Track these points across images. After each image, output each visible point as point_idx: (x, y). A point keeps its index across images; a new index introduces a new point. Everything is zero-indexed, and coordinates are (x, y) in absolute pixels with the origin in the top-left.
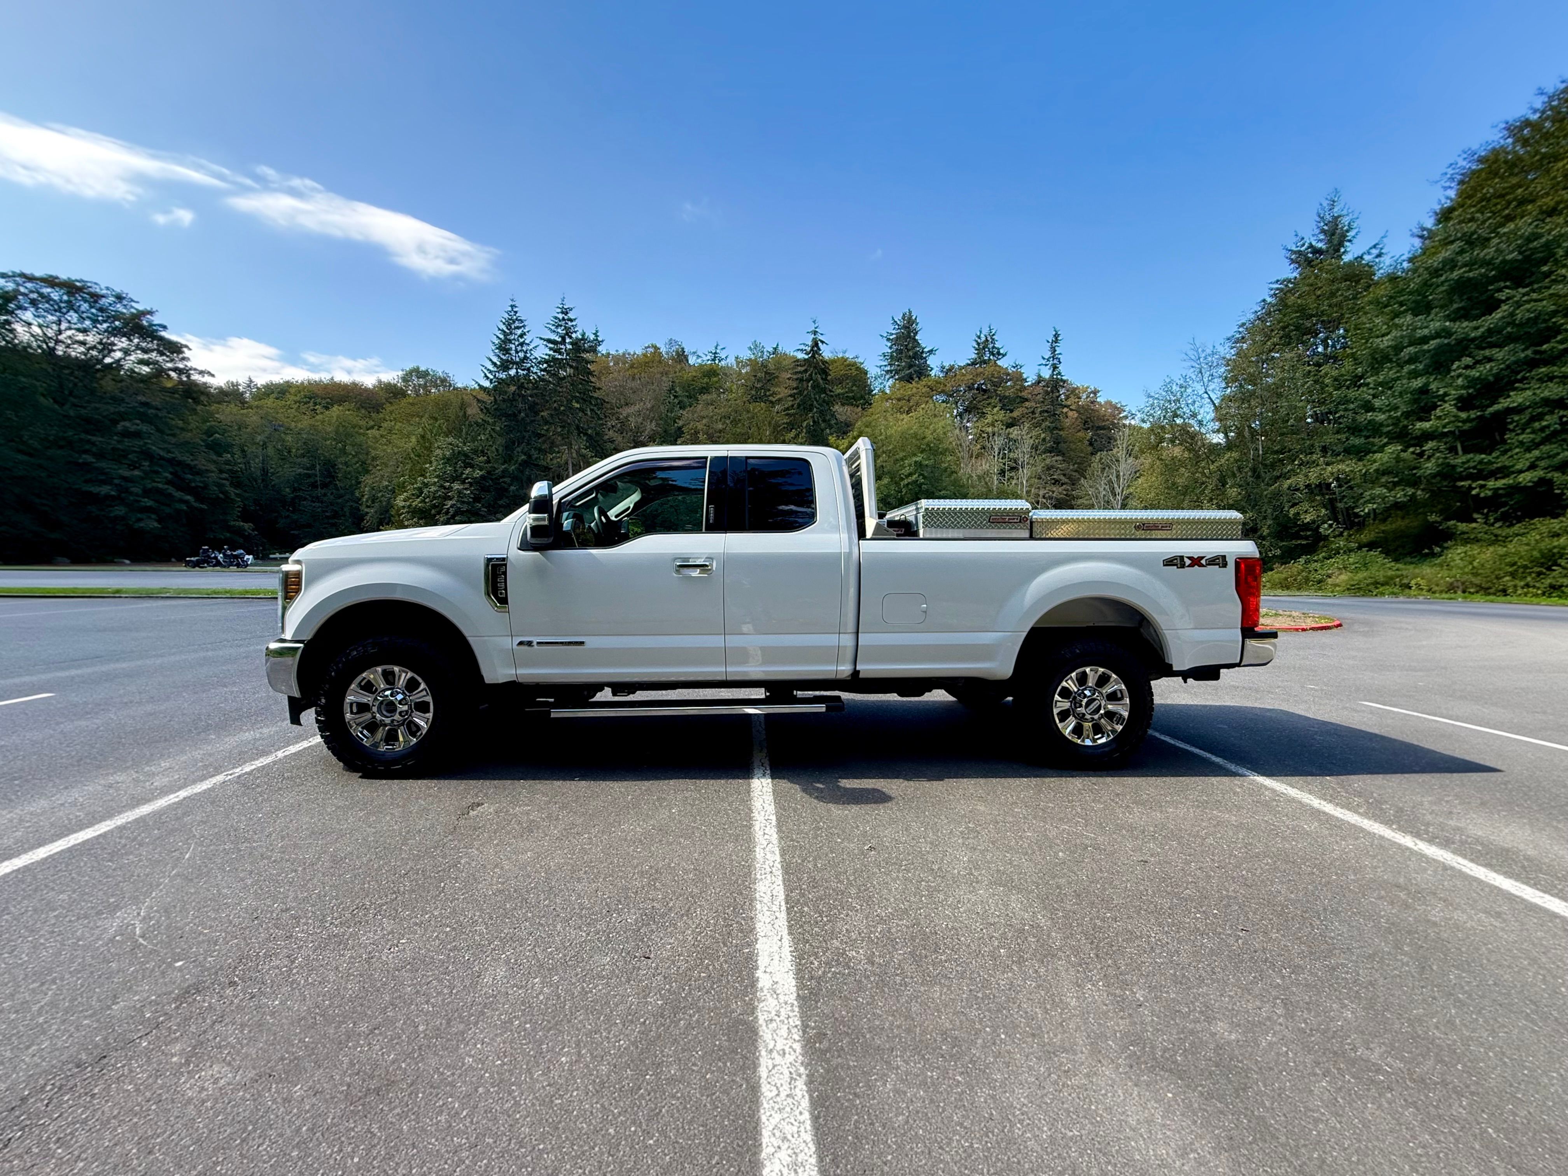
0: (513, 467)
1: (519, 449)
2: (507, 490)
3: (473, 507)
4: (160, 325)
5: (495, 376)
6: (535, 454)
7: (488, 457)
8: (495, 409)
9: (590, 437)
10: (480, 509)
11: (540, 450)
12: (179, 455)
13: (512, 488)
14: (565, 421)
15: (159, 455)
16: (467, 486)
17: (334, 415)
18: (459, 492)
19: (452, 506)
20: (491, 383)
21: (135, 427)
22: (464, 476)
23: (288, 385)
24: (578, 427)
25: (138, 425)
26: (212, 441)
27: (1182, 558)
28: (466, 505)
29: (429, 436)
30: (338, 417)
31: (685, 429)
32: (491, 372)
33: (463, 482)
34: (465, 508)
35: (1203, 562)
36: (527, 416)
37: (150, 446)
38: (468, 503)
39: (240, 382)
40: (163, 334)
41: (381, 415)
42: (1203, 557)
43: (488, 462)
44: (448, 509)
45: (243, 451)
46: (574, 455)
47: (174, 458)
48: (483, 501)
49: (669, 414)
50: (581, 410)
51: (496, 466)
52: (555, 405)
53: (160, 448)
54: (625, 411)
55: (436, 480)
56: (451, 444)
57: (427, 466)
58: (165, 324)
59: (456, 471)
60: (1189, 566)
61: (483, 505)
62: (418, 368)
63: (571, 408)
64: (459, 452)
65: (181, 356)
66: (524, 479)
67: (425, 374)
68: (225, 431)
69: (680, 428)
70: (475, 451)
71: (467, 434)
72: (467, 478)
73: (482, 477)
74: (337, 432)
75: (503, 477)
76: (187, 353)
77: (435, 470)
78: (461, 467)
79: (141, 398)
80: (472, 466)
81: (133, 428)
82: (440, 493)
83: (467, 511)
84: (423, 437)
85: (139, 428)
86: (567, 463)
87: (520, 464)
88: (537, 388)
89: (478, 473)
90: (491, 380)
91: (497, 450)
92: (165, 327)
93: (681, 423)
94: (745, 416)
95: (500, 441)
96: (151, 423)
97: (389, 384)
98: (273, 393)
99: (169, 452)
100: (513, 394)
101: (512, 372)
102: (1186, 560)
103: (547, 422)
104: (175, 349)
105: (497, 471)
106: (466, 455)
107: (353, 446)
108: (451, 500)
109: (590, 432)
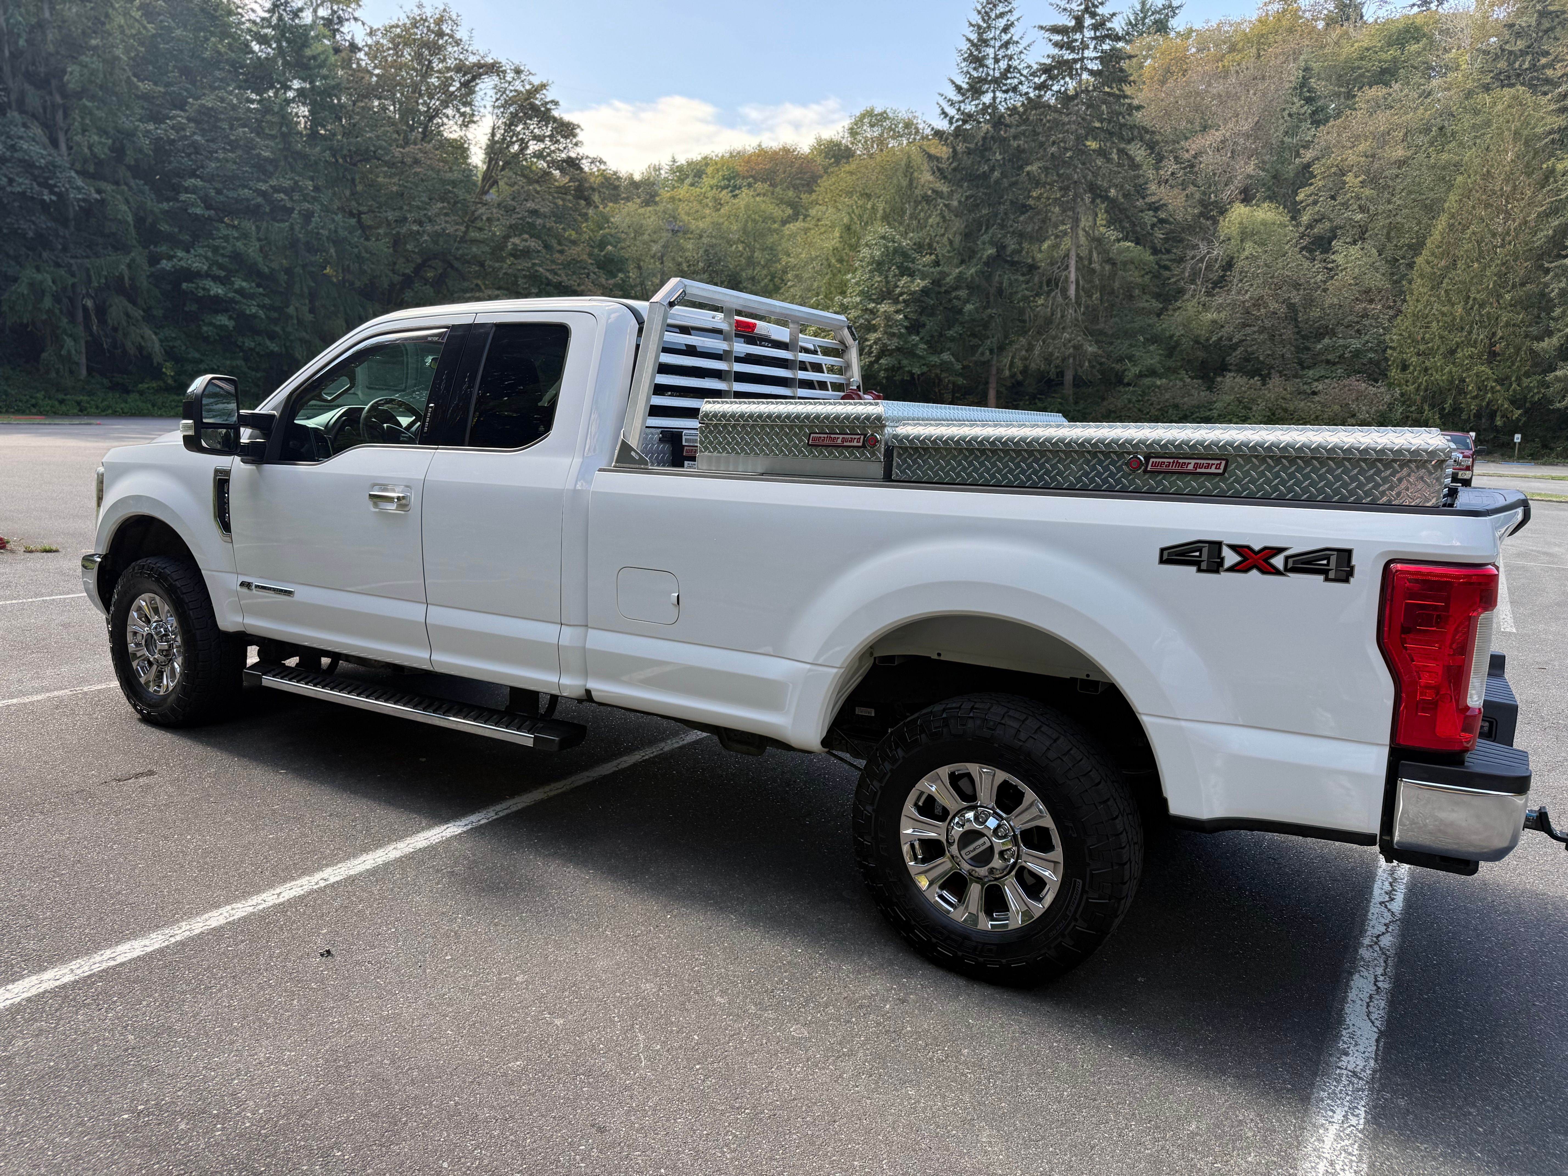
0: (973, 270)
1: (986, 238)
2: (960, 312)
3: (906, 342)
4: (552, 102)
5: (959, 110)
6: (1011, 244)
7: (937, 256)
8: (955, 170)
9: (1113, 204)
10: (916, 345)
11: (1021, 235)
12: (565, 278)
13: (969, 307)
14: (1069, 177)
15: (547, 278)
16: (900, 306)
17: (742, 204)
18: (888, 317)
19: (875, 343)
20: (951, 123)
21: (524, 243)
22: (898, 290)
23: (706, 161)
24: (1092, 188)
25: (526, 241)
26: (605, 256)
27: (1217, 546)
28: (895, 340)
29: (857, 227)
30: (747, 207)
31: (1316, 169)
32: (952, 103)
33: (896, 301)
34: (893, 344)
35: (1278, 561)
36: (1004, 175)
37: (537, 268)
38: (900, 336)
39: (663, 164)
40: (556, 113)
41: (814, 196)
42: (1279, 550)
43: (937, 263)
44: (871, 347)
45: (639, 268)
46: (1083, 240)
47: (560, 283)
48: (923, 332)
49: (1286, 139)
50: (1102, 153)
51: (946, 269)
52: (1054, 149)
53: (548, 270)
54: (1194, 145)
55: (858, 299)
56: (883, 238)
57: (849, 276)
58: (557, 99)
59: (887, 282)
60: (1232, 569)
61: (922, 339)
62: (872, 110)
63: (1082, 152)
64: (895, 250)
65: (574, 141)
66: (993, 290)
67: (883, 116)
68: (619, 241)
69: (1308, 166)
70: (919, 247)
71: (912, 217)
72: (901, 294)
73: (925, 291)
74: (745, 230)
75: (956, 288)
76: (581, 136)
77: (857, 284)
78: (895, 276)
79: (530, 205)
80: (912, 274)
81: (522, 246)
82: (862, 321)
83: (898, 349)
84: (848, 228)
85: (527, 244)
86: (1067, 255)
87: (987, 264)
88: (1026, 121)
89: (919, 284)
90: (952, 118)
91: (951, 242)
92: (556, 103)
93: (1308, 155)
94: (1468, 120)
95: (958, 225)
96: (538, 237)
97: (831, 141)
98: (687, 176)
99: (556, 274)
100: (984, 138)
101: (987, 99)
102: (1226, 552)
103: (1037, 184)
104: (567, 130)
105: (948, 279)
106: (905, 255)
107: (763, 250)
108: (875, 331)
109: (1113, 192)
